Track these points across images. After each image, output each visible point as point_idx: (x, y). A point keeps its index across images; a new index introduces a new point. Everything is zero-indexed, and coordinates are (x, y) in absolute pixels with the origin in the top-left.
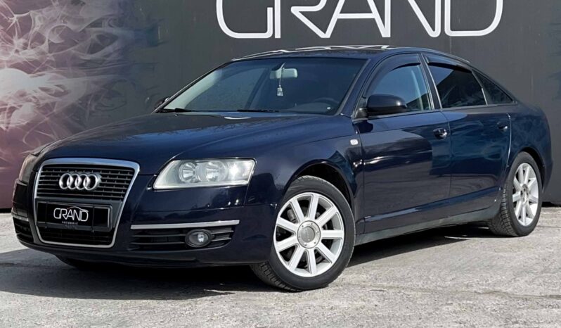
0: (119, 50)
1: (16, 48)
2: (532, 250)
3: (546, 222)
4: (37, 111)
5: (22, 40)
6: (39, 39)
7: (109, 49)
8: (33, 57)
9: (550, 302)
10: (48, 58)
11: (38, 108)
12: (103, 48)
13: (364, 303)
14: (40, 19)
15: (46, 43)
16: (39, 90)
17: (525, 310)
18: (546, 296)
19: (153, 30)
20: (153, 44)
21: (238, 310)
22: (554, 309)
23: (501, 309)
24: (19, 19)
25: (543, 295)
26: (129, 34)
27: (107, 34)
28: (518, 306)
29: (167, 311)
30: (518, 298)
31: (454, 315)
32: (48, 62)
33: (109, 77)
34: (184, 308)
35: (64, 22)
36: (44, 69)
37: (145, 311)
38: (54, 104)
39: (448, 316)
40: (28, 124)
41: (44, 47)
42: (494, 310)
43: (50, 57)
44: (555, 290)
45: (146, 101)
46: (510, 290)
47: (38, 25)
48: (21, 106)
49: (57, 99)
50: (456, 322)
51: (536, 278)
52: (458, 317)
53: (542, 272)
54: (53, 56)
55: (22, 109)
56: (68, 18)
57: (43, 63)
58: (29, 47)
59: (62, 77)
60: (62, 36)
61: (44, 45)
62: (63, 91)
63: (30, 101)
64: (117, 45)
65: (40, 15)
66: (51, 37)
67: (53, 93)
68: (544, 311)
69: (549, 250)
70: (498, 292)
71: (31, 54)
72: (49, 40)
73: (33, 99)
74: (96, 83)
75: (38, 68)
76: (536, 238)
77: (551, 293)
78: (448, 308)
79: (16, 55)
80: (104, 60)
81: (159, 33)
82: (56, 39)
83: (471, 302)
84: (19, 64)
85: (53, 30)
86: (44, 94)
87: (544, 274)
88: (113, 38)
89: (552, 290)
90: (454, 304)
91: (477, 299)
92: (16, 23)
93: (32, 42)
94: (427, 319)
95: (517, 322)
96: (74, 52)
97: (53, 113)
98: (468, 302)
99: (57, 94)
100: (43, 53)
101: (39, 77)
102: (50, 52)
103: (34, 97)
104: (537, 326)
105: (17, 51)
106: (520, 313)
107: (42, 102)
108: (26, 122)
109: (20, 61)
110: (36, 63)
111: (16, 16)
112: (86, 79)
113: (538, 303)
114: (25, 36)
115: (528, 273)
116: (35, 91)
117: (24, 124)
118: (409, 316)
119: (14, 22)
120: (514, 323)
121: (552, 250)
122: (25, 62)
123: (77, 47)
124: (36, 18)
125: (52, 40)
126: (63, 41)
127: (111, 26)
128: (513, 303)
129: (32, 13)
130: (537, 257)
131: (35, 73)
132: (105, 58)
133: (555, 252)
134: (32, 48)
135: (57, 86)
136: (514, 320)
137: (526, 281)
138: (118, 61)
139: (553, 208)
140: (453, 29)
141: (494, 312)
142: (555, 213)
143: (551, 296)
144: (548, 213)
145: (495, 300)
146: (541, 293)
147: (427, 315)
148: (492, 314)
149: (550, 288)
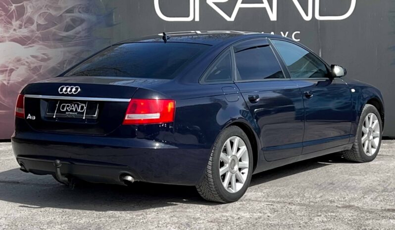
0: (86, 29)
1: (14, 27)
2: (375, 174)
3: (385, 151)
4: (29, 72)
5: (18, 22)
6: (30, 21)
7: (79, 28)
8: (26, 34)
9: (388, 214)
10: (36, 35)
11: (30, 70)
12: (74, 28)
13: (261, 214)
14: (30, 7)
15: (35, 24)
16: (30, 57)
17: (371, 221)
18: (385, 210)
19: (110, 15)
20: (109, 25)
21: (175, 219)
22: (391, 220)
23: (354, 219)
24: (16, 7)
25: (383, 209)
26: (93, 18)
27: (78, 18)
28: (366, 217)
29: (127, 220)
30: (366, 211)
31: (323, 224)
32: (36, 37)
33: (78, 48)
34: (139, 218)
35: (48, 9)
36: (34, 42)
37: (113, 219)
38: (40, 67)
39: (318, 225)
40: (22, 80)
41: (34, 27)
42: (350, 221)
43: (38, 34)
44: (392, 206)
46: (360, 205)
47: (29, 11)
48: (17, 68)
49: (42, 63)
51: (378, 196)
52: (325, 226)
53: (382, 191)
54: (40, 33)
55: (18, 70)
56: (50, 7)
57: (33, 38)
58: (23, 27)
59: (46, 48)
60: (46, 19)
61: (34, 25)
62: (46, 57)
63: (24, 65)
64: (84, 26)
65: (31, 4)
66: (38, 20)
67: (40, 59)
68: (383, 222)
69: (387, 174)
70: (352, 206)
71: (24, 32)
72: (37, 22)
73: (26, 63)
74: (70, 52)
75: (29, 42)
76: (378, 165)
77: (388, 207)
78: (318, 219)
79: (14, 32)
80: (75, 36)
81: (114, 17)
82: (42, 22)
83: (334, 214)
84: (16, 39)
85: (40, 15)
86: (34, 60)
87: (384, 193)
88: (82, 21)
89: (390, 205)
90: (322, 216)
91: (338, 212)
92: (14, 10)
93: (25, 24)
96: (54, 30)
97: (40, 73)
98: (332, 214)
99: (43, 60)
100: (32, 31)
101: (30, 48)
102: (38, 30)
103: (27, 62)
105: (15, 30)
106: (367, 222)
107: (32, 66)
108: (21, 80)
109: (16, 37)
110: (28, 38)
111: (14, 5)
112: (63, 49)
113: (380, 215)
114: (20, 19)
115: (373, 192)
116: (28, 58)
117: (20, 80)
118: (292, 224)
119: (12, 10)
121: (389, 174)
122: (20, 37)
123: (56, 27)
124: (28, 7)
125: (39, 22)
126: (46, 23)
127: (80, 13)
128: (363, 215)
129: (25, 3)
130: (379, 179)
131: (28, 45)
132: (76, 35)
133: (391, 176)
134: (25, 27)
135: (43, 54)
137: (372, 199)
138: (85, 37)
139: (390, 141)
140: (321, 15)
141: (349, 222)
142: (391, 145)
143: (389, 210)
144: (386, 145)
145: (350, 213)
146: (381, 208)
147: (304, 224)
148: (348, 223)
149: (388, 204)
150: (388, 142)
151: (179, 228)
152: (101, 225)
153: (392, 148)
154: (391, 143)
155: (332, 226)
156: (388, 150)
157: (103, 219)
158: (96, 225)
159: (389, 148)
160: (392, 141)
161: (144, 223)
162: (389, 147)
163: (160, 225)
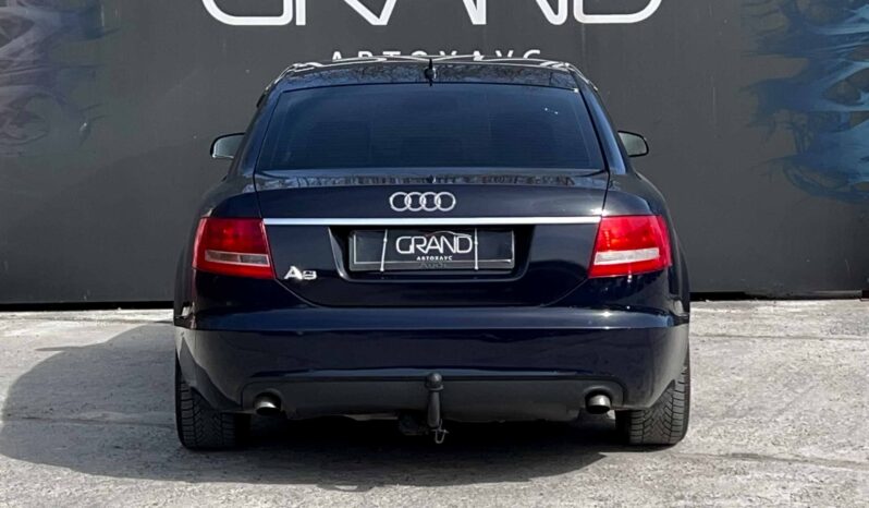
0: (34, 44)
2: (711, 378)
3: (735, 327)
7: (18, 43)
9: (733, 464)
12: (8, 41)
17: (695, 479)
18: (726, 456)
19: (92, 11)
20: (94, 33)
22: (737, 476)
23: (659, 476)
25: (722, 453)
26: (53, 18)
27: (16, 17)
28: (684, 472)
31: (591, 487)
33: (18, 89)
39: (581, 489)
42: (650, 479)
44: (742, 446)
45: (82, 129)
50: (593, 498)
51: (714, 425)
52: (596, 491)
53: (723, 416)
64: (31, 36)
68: (722, 480)
69: (737, 378)
76: (717, 357)
77: (734, 450)
78: (581, 477)
80: (11, 62)
81: (103, 15)
83: (616, 467)
87: (726, 419)
88: (27, 25)
89: (737, 445)
91: (624, 461)
94: (551, 494)
95: (682, 498)
98: (611, 466)
104: (711, 502)
106: (687, 482)
113: (714, 467)
115: (702, 417)
118: (524, 489)
120: (677, 499)
121: (740, 379)
127: (22, 5)
128: (678, 467)
130: (717, 389)
132: (11, 59)
133: (745, 382)
136: (678, 494)
137: (699, 431)
138: (34, 62)
139: (748, 302)
140: (587, 11)
141: (649, 483)
142: (749, 311)
143: (735, 455)
144: (739, 311)
145: (651, 463)
146: (720, 450)
147: (550, 488)
148: (646, 485)
149: (735, 442)
150: (743, 306)
151: (275, 501)
152: (99, 500)
153: (751, 318)
154: (750, 307)
155: (610, 492)
156: (741, 323)
157: (101, 488)
158: (88, 500)
159: (743, 319)
160: (754, 302)
161: (195, 494)
162: (744, 317)
163: (232, 498)
